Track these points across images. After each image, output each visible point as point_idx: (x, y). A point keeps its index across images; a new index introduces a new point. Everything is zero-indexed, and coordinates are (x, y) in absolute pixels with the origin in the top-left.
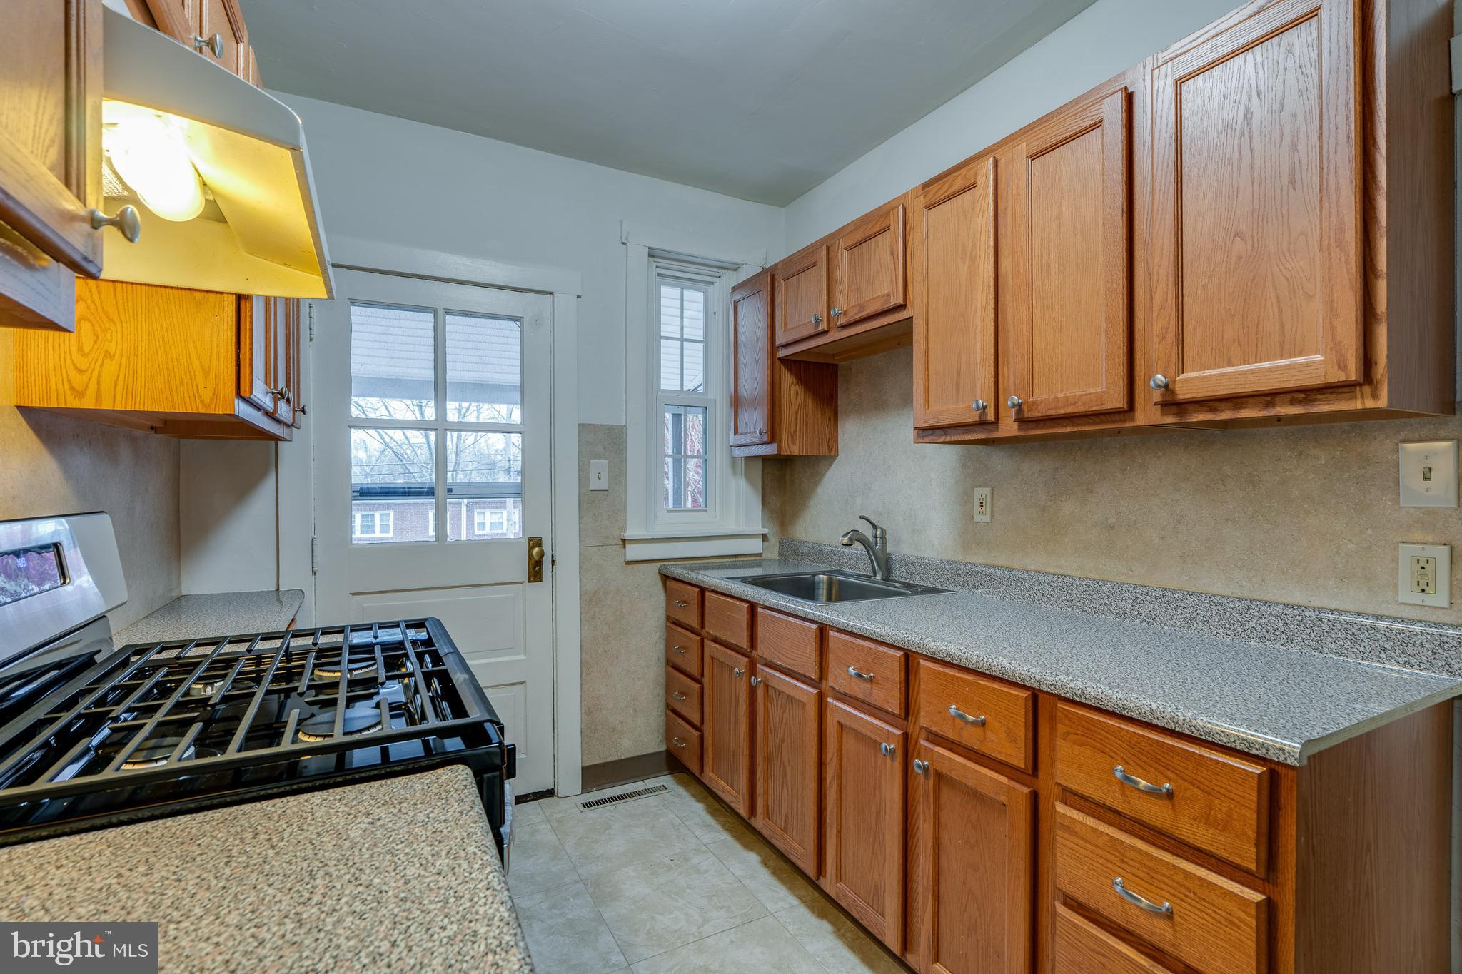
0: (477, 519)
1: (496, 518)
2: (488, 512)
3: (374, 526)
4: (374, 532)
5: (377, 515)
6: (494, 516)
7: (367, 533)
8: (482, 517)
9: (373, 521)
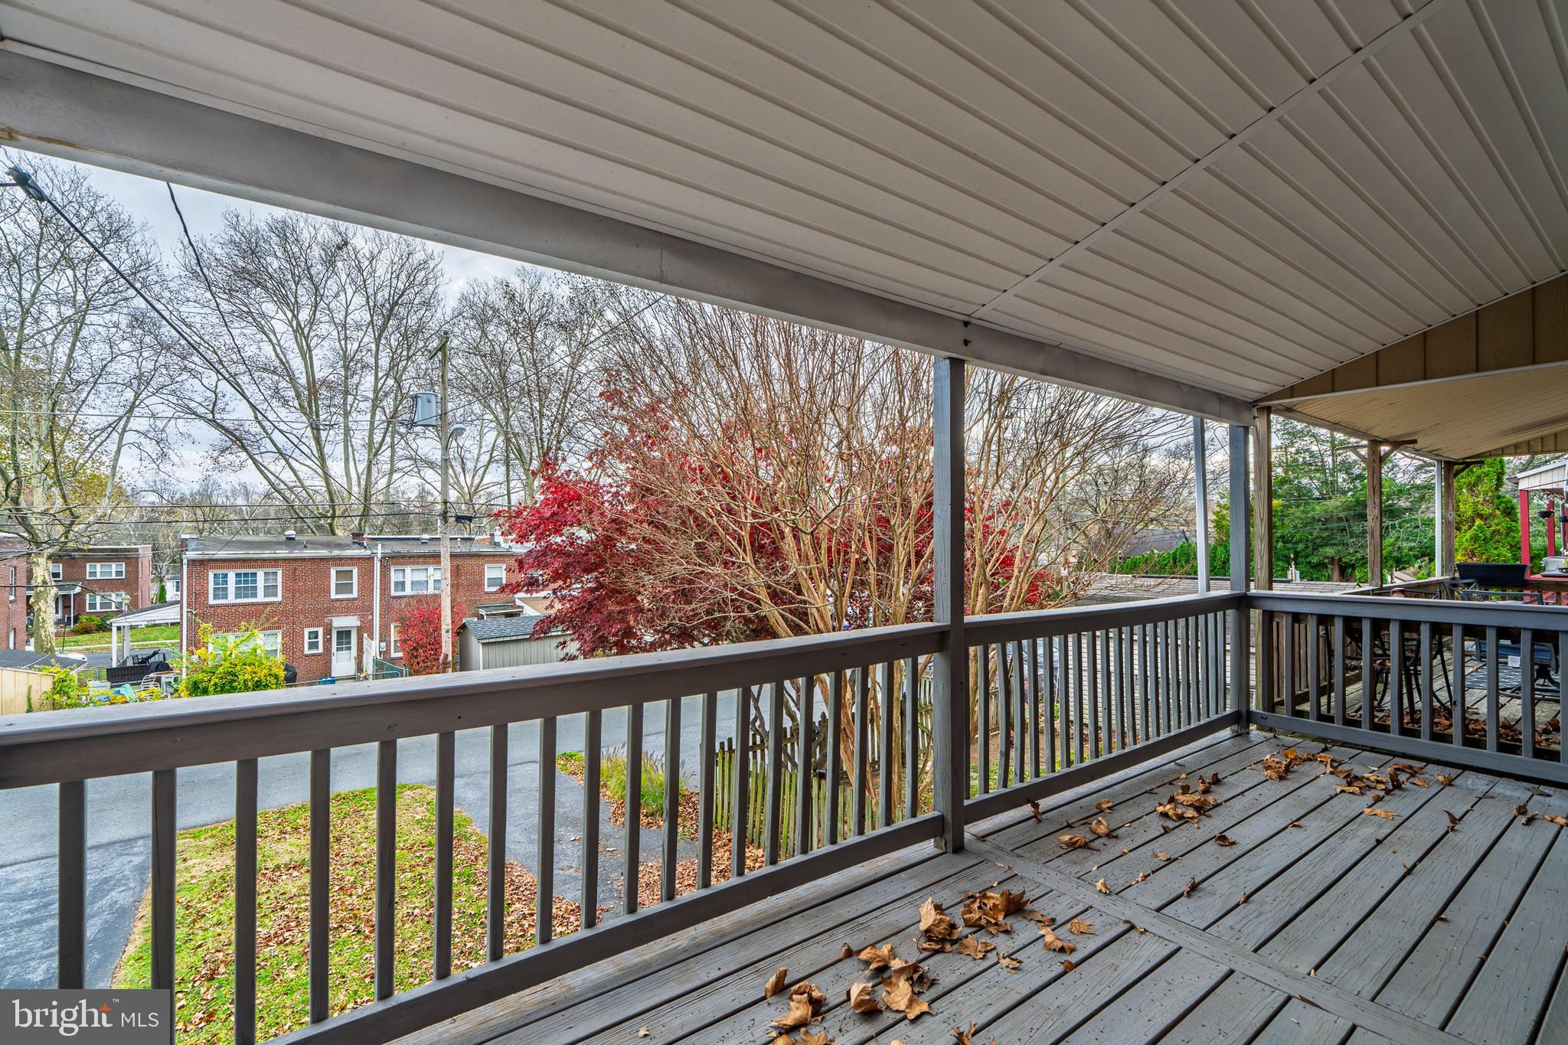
0: (395, 577)
1: (420, 576)
2: (408, 569)
3: (255, 588)
4: (255, 595)
5: (260, 575)
6: (415, 573)
7: (246, 596)
8: (401, 574)
9: (255, 581)
